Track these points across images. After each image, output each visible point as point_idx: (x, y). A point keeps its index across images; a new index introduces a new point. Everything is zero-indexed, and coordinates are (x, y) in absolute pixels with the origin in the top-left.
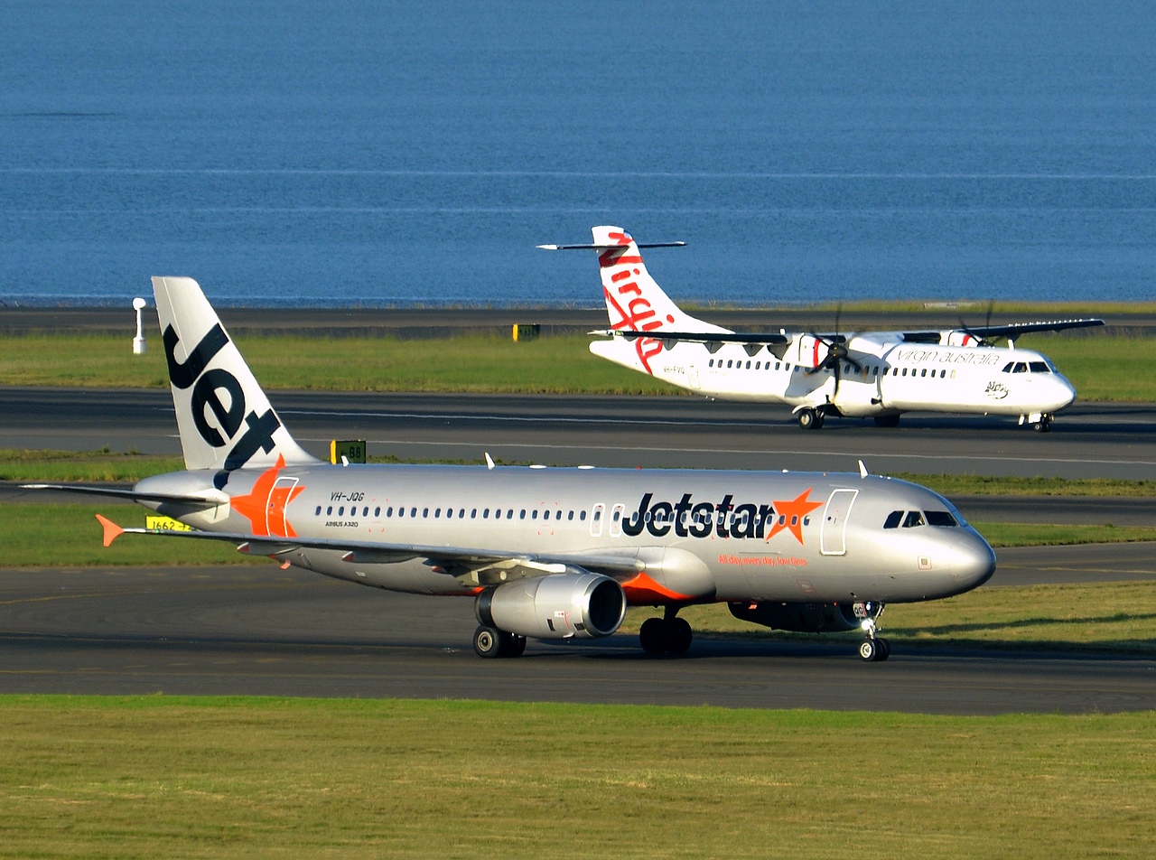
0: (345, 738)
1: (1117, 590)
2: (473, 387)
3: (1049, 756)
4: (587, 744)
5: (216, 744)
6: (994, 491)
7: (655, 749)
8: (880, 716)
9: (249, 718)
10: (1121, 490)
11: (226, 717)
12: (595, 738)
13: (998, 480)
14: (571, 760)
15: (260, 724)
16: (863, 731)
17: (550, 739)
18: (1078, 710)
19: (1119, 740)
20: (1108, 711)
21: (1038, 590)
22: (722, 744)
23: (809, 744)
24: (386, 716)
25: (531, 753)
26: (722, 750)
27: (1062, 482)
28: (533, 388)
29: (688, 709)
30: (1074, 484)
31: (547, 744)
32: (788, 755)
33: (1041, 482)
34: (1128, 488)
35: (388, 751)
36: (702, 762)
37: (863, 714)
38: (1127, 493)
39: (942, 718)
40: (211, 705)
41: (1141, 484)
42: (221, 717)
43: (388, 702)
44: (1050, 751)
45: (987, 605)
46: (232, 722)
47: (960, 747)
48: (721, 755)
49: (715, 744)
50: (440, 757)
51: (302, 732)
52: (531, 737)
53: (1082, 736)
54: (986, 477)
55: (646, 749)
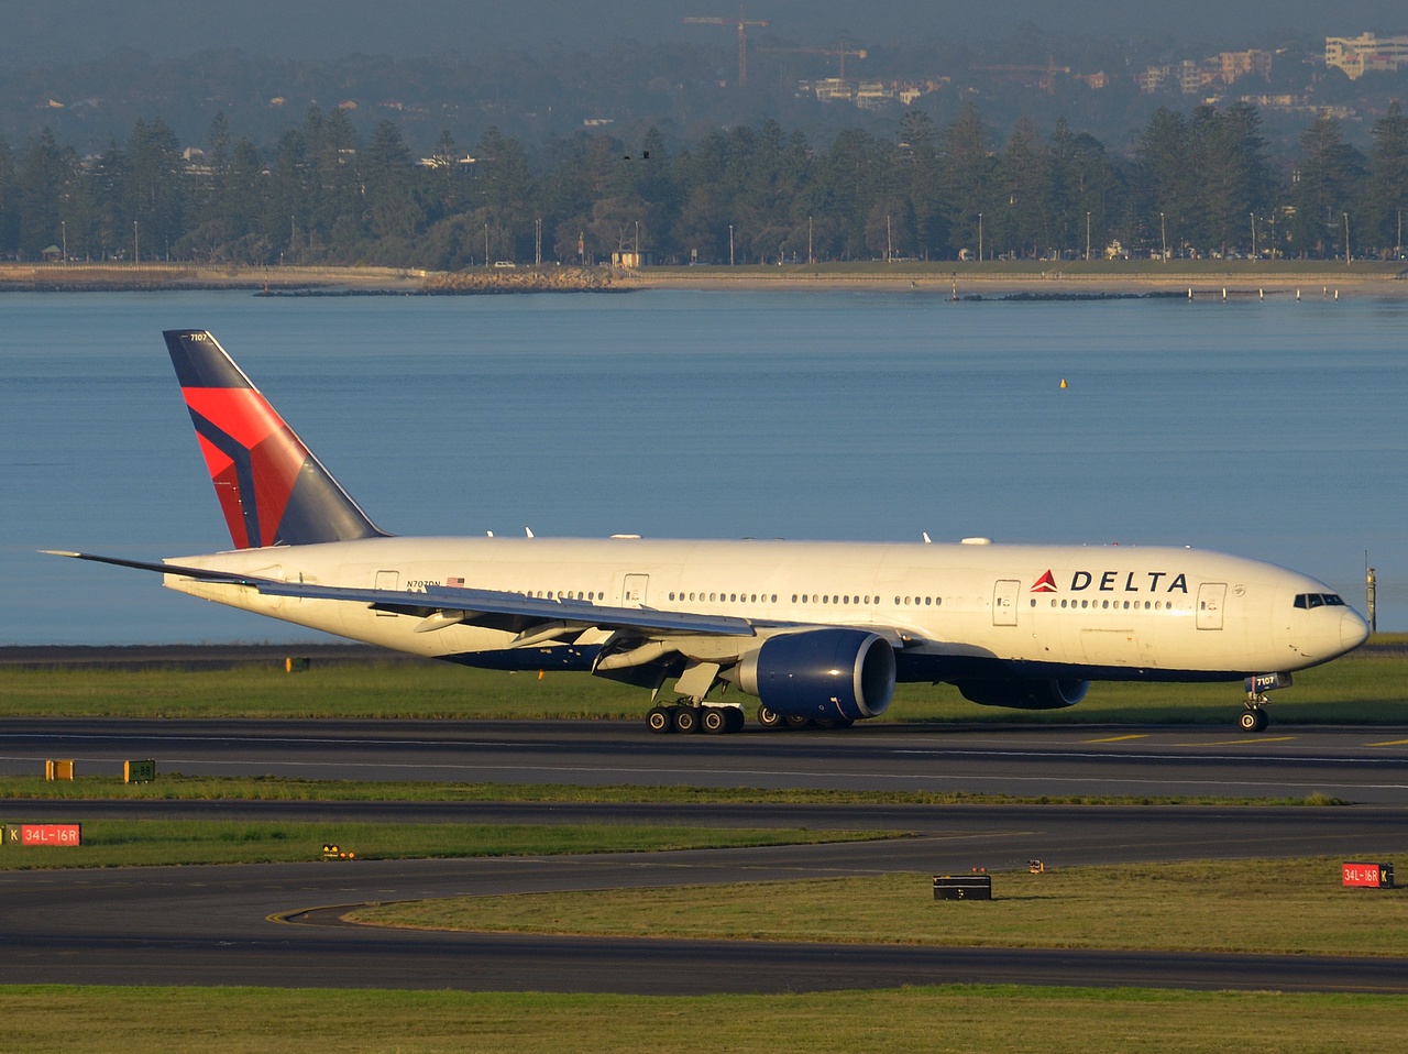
0: (135, 1020)
1: (809, 885)
2: (250, 713)
3: (749, 1031)
4: (344, 1025)
5: (19, 1027)
6: (703, 800)
7: (404, 1027)
8: (602, 997)
9: (49, 1004)
10: (814, 798)
11: (29, 1004)
12: (351, 1019)
13: (707, 790)
14: (331, 1038)
15: (57, 1009)
16: (586, 1010)
17: (313, 1020)
18: (773, 991)
19: (807, 1016)
20: (800, 992)
21: (740, 886)
22: (463, 1023)
23: (539, 1022)
24: (169, 1001)
25: (295, 1034)
26: (463, 1028)
27: (762, 791)
28: (303, 712)
29: (432, 993)
30: (774, 794)
31: (309, 1025)
32: (520, 1032)
33: (745, 791)
34: (820, 797)
35: (170, 1031)
36: (445, 1039)
37: (586, 996)
38: (820, 801)
39: (655, 998)
40: (15, 993)
41: (832, 792)
42: (24, 1004)
43: (170, 989)
44: (749, 1026)
45: (696, 900)
46: (35, 1008)
47: (670, 1023)
48: (462, 1033)
49: (456, 1023)
50: (216, 1037)
51: (95, 1016)
52: (295, 1019)
53: (777, 1012)
54: (696, 788)
55: (396, 1028)
